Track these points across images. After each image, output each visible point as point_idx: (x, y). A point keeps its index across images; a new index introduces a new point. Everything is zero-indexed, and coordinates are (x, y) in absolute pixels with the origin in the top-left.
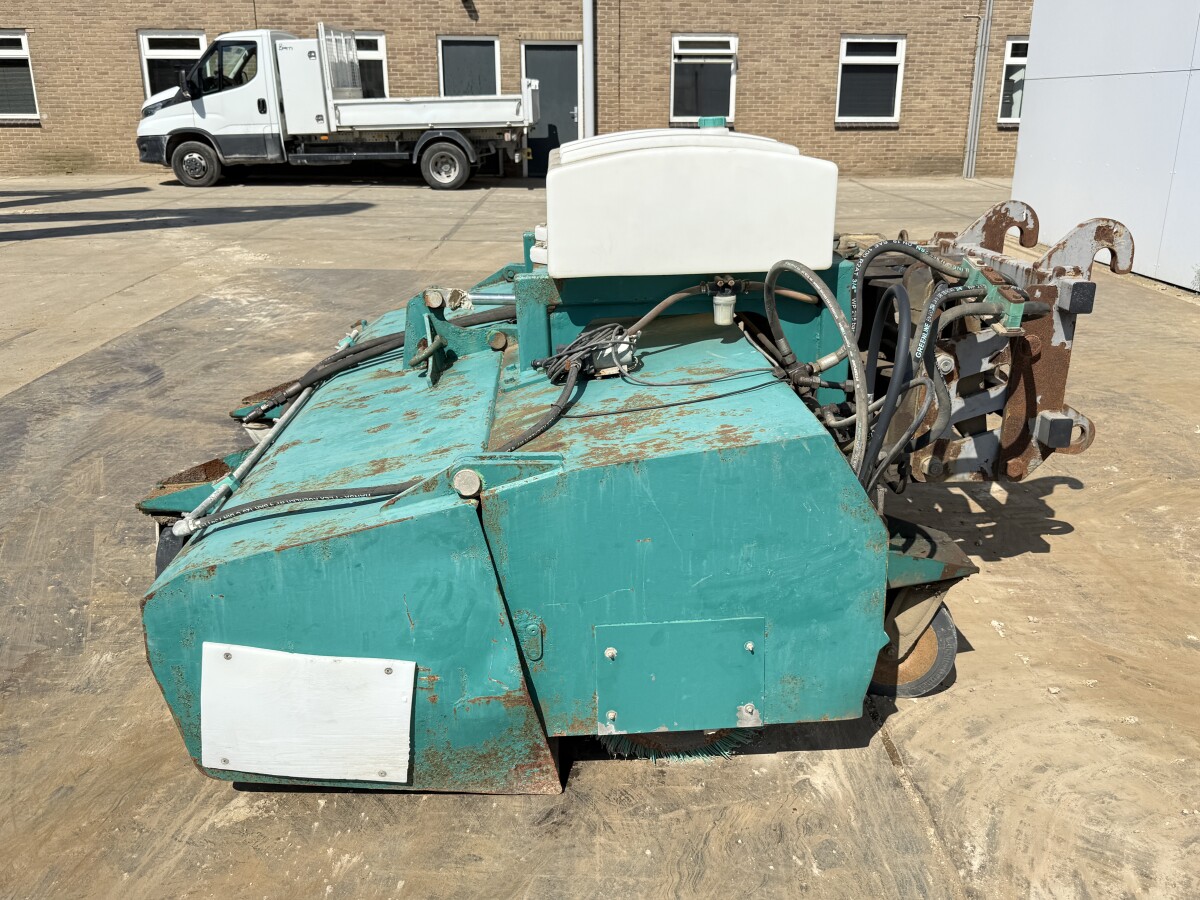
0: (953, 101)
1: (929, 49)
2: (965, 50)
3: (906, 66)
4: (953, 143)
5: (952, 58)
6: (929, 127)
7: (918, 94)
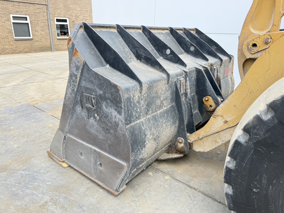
0: (45, 33)
1: (36, 19)
2: (45, 20)
3: (31, 23)
4: (48, 43)
5: (43, 22)
6: (41, 39)
7: (36, 31)
